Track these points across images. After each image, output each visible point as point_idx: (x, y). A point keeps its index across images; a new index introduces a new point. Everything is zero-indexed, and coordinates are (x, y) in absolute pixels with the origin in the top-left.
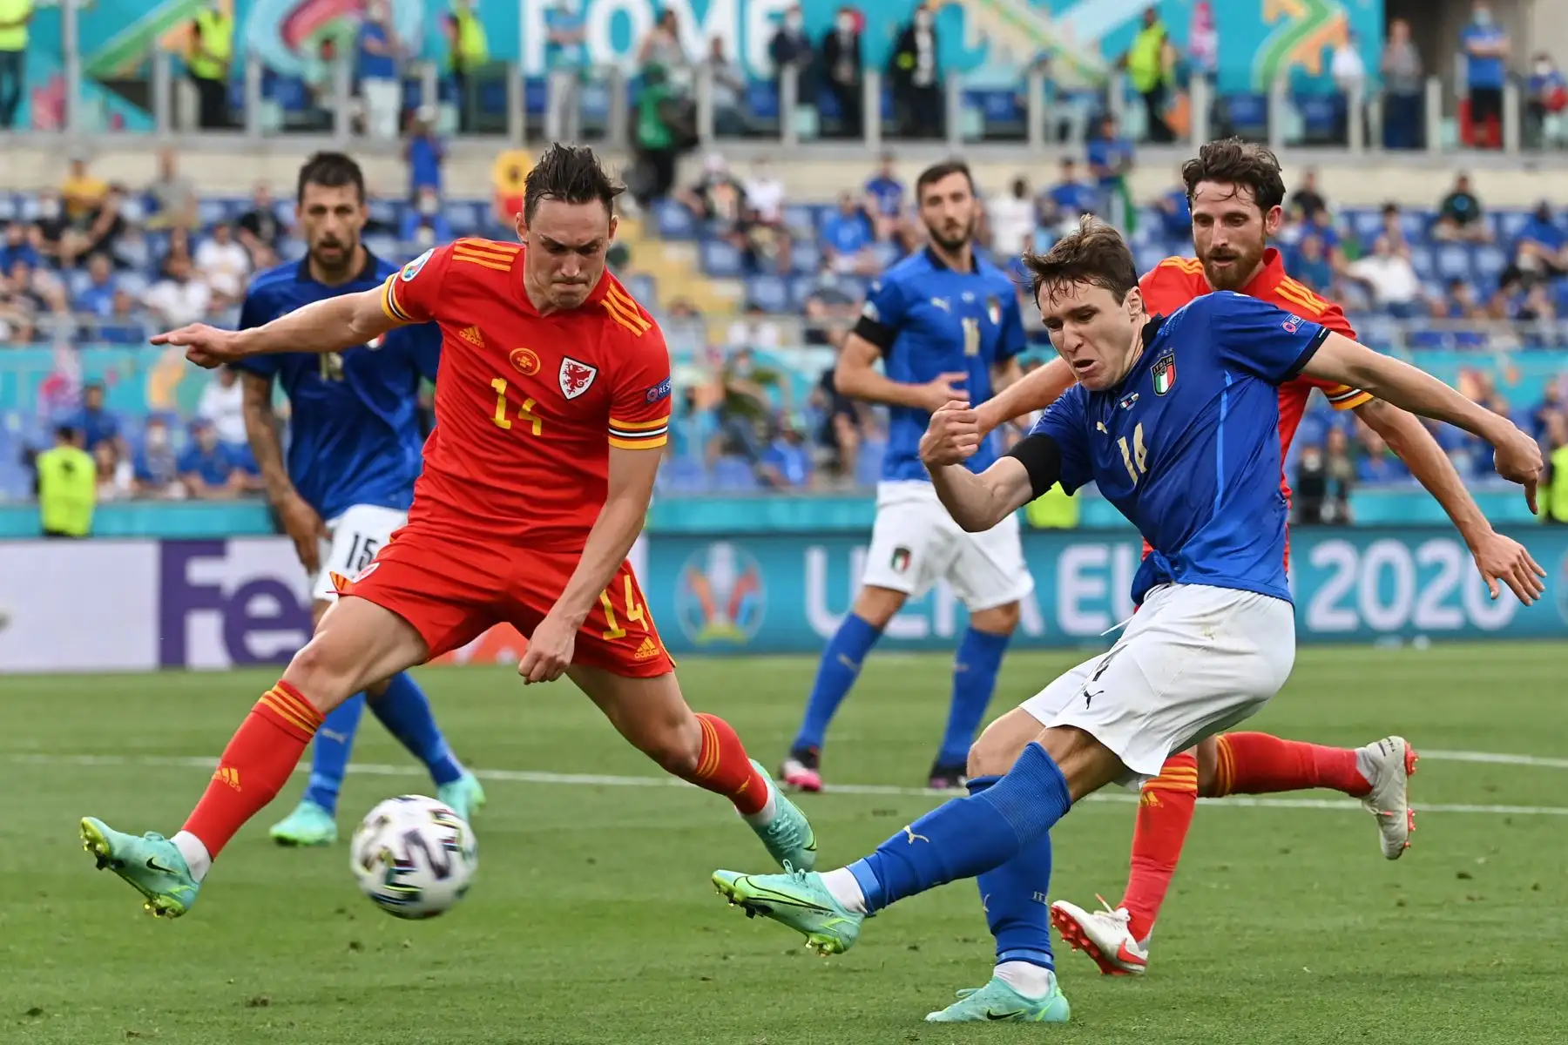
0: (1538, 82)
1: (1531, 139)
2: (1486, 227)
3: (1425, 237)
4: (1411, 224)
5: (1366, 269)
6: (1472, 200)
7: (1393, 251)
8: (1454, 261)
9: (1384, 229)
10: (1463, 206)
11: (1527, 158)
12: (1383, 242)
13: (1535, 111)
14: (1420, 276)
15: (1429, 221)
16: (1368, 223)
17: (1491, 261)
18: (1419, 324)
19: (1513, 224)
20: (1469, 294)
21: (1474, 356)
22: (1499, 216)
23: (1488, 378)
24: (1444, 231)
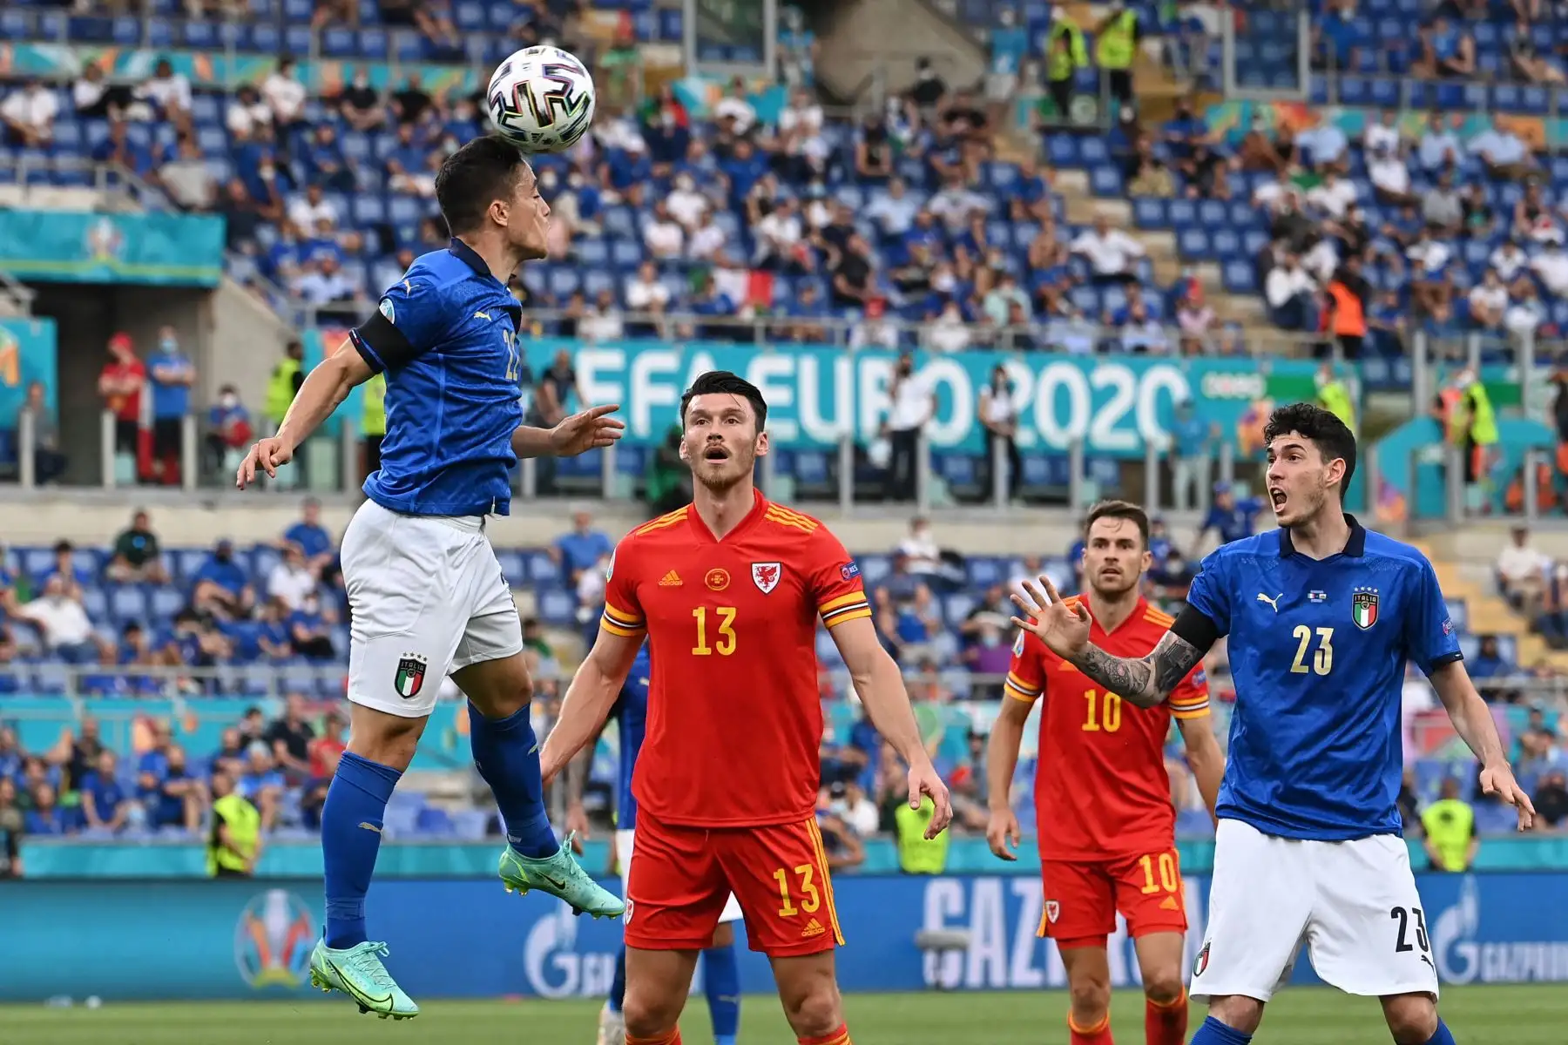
0: (220, 413)
1: (211, 475)
2: (165, 565)
3: (99, 578)
4: (84, 563)
5: (37, 610)
6: (149, 537)
7: (65, 593)
8: (129, 602)
9: (56, 569)
10: (138, 543)
11: (207, 494)
12: (56, 581)
13: (215, 445)
14: (93, 618)
15: (104, 561)
16: (39, 562)
17: (167, 602)
18: (92, 668)
19: (191, 564)
20: (146, 638)
21: (150, 701)
22: (176, 555)
23: (164, 724)
24: (118, 571)
